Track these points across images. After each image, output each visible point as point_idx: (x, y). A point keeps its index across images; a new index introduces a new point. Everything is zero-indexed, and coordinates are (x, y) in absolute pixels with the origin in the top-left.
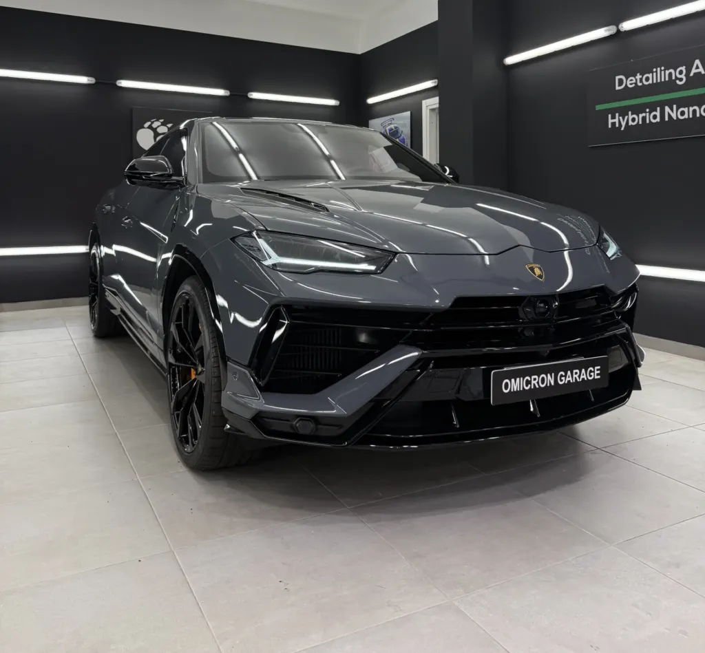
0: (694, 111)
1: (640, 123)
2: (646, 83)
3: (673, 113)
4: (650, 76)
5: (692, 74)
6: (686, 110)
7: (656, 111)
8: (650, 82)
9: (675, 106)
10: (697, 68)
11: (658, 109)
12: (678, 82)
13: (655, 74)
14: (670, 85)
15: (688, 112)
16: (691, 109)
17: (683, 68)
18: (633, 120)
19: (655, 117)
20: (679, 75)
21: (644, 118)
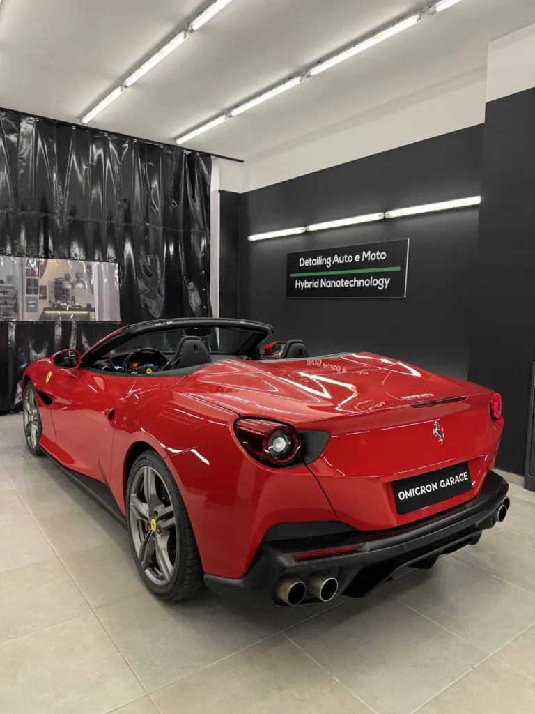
1: (310, 287)
2: (314, 264)
4: (316, 260)
5: (334, 262)
7: (317, 281)
8: (315, 264)
9: (325, 280)
10: (336, 259)
12: (327, 266)
16: (332, 282)
17: (330, 258)
18: (307, 285)
19: (316, 284)
20: (328, 261)
21: (312, 285)
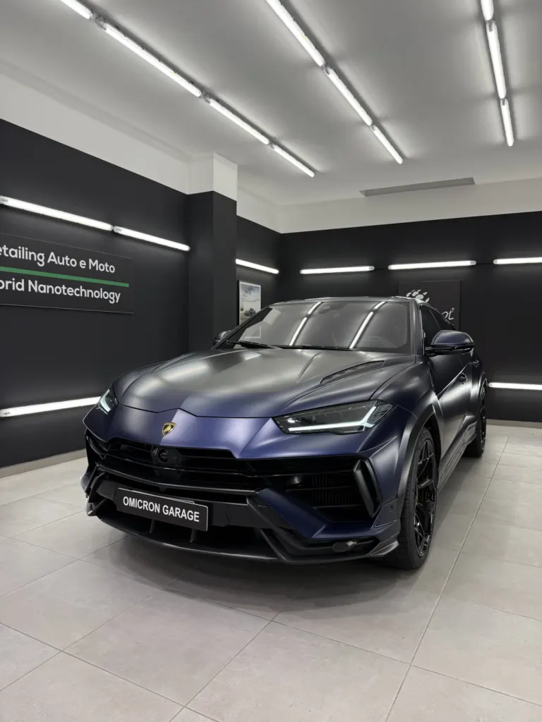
0: (50, 289)
1: (7, 288)
3: (35, 287)
4: (16, 251)
5: (49, 262)
6: (44, 286)
7: (21, 282)
9: (36, 282)
10: (52, 258)
11: (23, 280)
12: (38, 263)
13: (20, 251)
14: (32, 264)
15: (46, 289)
16: (48, 287)
17: (42, 255)
19: (20, 286)
20: (40, 258)
21: (10, 285)
